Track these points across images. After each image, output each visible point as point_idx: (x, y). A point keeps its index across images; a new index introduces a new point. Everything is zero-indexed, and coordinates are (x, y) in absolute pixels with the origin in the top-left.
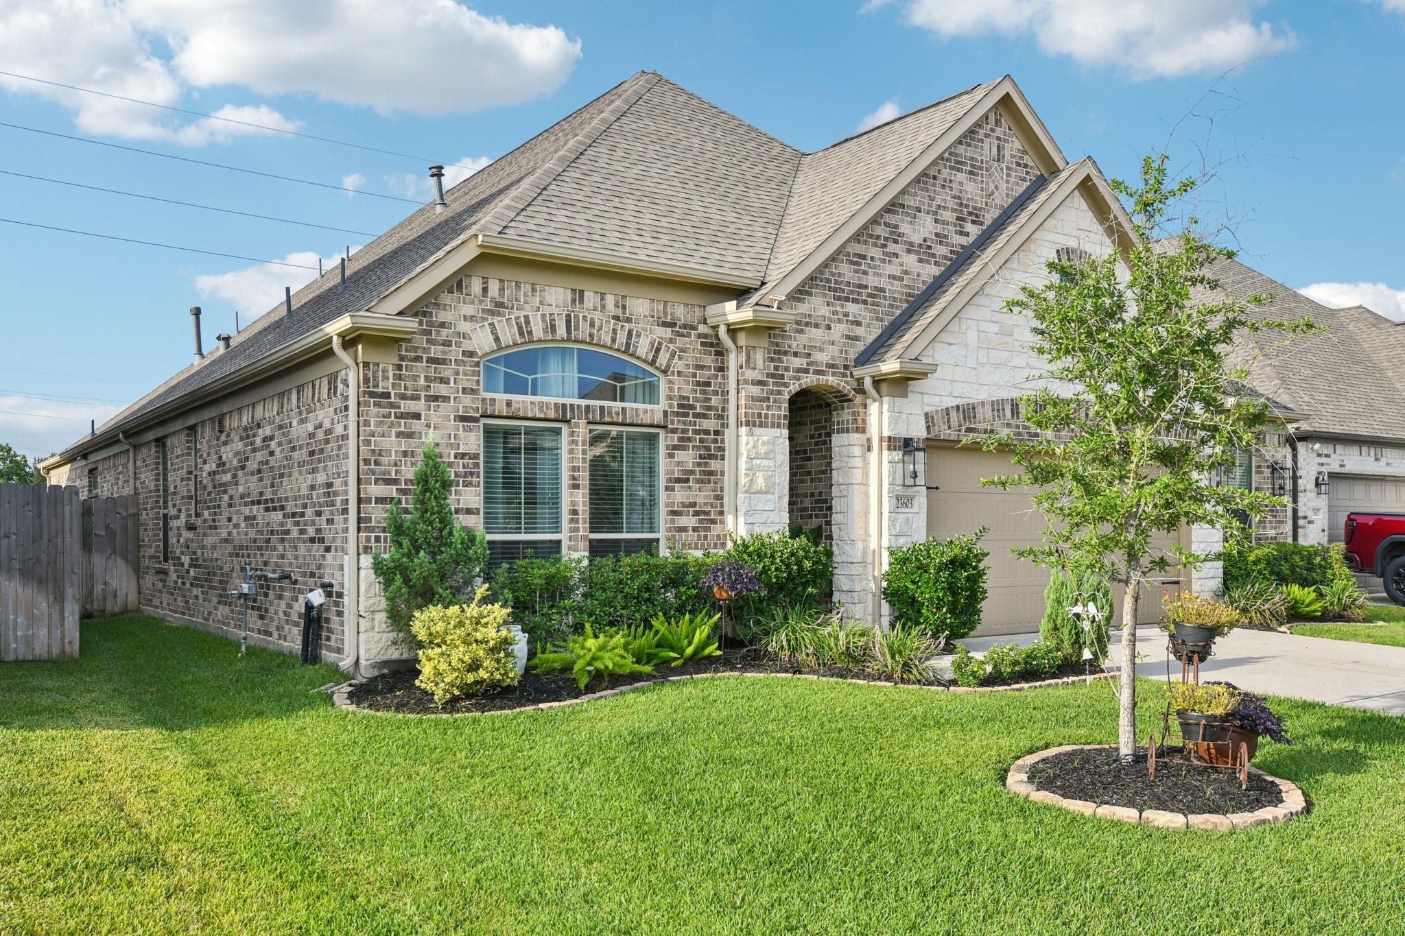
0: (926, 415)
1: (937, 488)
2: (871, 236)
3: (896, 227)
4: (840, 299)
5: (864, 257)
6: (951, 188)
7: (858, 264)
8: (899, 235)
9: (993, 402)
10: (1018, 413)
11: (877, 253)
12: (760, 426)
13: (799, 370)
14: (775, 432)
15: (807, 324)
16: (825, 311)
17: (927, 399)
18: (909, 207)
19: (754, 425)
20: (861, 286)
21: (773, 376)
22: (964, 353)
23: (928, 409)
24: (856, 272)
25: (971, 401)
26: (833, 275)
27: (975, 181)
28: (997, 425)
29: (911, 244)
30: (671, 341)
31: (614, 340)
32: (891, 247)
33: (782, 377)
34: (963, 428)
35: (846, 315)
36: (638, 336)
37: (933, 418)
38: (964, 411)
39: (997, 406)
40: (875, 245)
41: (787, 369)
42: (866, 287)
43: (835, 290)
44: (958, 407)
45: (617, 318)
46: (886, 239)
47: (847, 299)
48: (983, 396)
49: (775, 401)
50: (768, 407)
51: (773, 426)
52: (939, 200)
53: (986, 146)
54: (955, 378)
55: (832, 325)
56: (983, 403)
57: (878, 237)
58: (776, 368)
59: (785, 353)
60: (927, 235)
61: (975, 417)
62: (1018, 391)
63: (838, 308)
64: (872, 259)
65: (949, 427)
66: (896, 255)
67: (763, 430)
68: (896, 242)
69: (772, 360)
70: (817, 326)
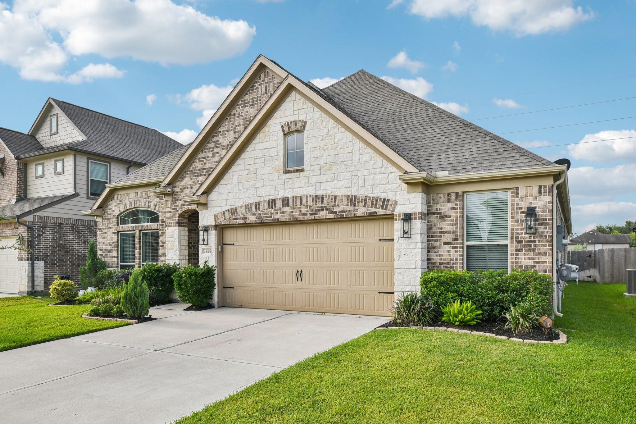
0: (215, 216)
1: (233, 244)
2: (207, 149)
3: (218, 141)
4: (195, 176)
5: (205, 158)
6: (242, 116)
7: (202, 161)
8: (219, 144)
9: (245, 206)
10: (259, 208)
11: (209, 154)
12: (170, 227)
13: (182, 205)
14: (174, 228)
15: (184, 188)
16: (190, 182)
17: (216, 209)
18: (223, 131)
19: (168, 227)
20: (203, 169)
21: (174, 209)
22: (232, 187)
23: (215, 213)
24: (202, 164)
25: (234, 207)
26: (193, 168)
27: (254, 108)
28: (248, 215)
29: (224, 146)
30: (159, 202)
31: (145, 205)
32: (216, 150)
33: (176, 209)
34: (232, 219)
35: (198, 181)
36: (151, 202)
37: (217, 216)
38: (231, 211)
39: (248, 207)
40: (209, 152)
41: (178, 206)
42: (206, 169)
43: (194, 173)
44: (228, 210)
45: (146, 198)
46: (213, 148)
47: (198, 176)
48: (241, 203)
49: (174, 218)
50: (172, 220)
51: (174, 226)
52: (236, 123)
53: (260, 90)
54: (228, 198)
55: (193, 187)
56: (241, 207)
57: (210, 148)
58: (175, 206)
59: (178, 200)
60: (231, 140)
61: (237, 213)
62: (259, 198)
63: (195, 180)
64: (208, 157)
65: (225, 219)
66: (218, 153)
67: (171, 228)
68: (217, 147)
69: (174, 203)
70: (188, 188)
